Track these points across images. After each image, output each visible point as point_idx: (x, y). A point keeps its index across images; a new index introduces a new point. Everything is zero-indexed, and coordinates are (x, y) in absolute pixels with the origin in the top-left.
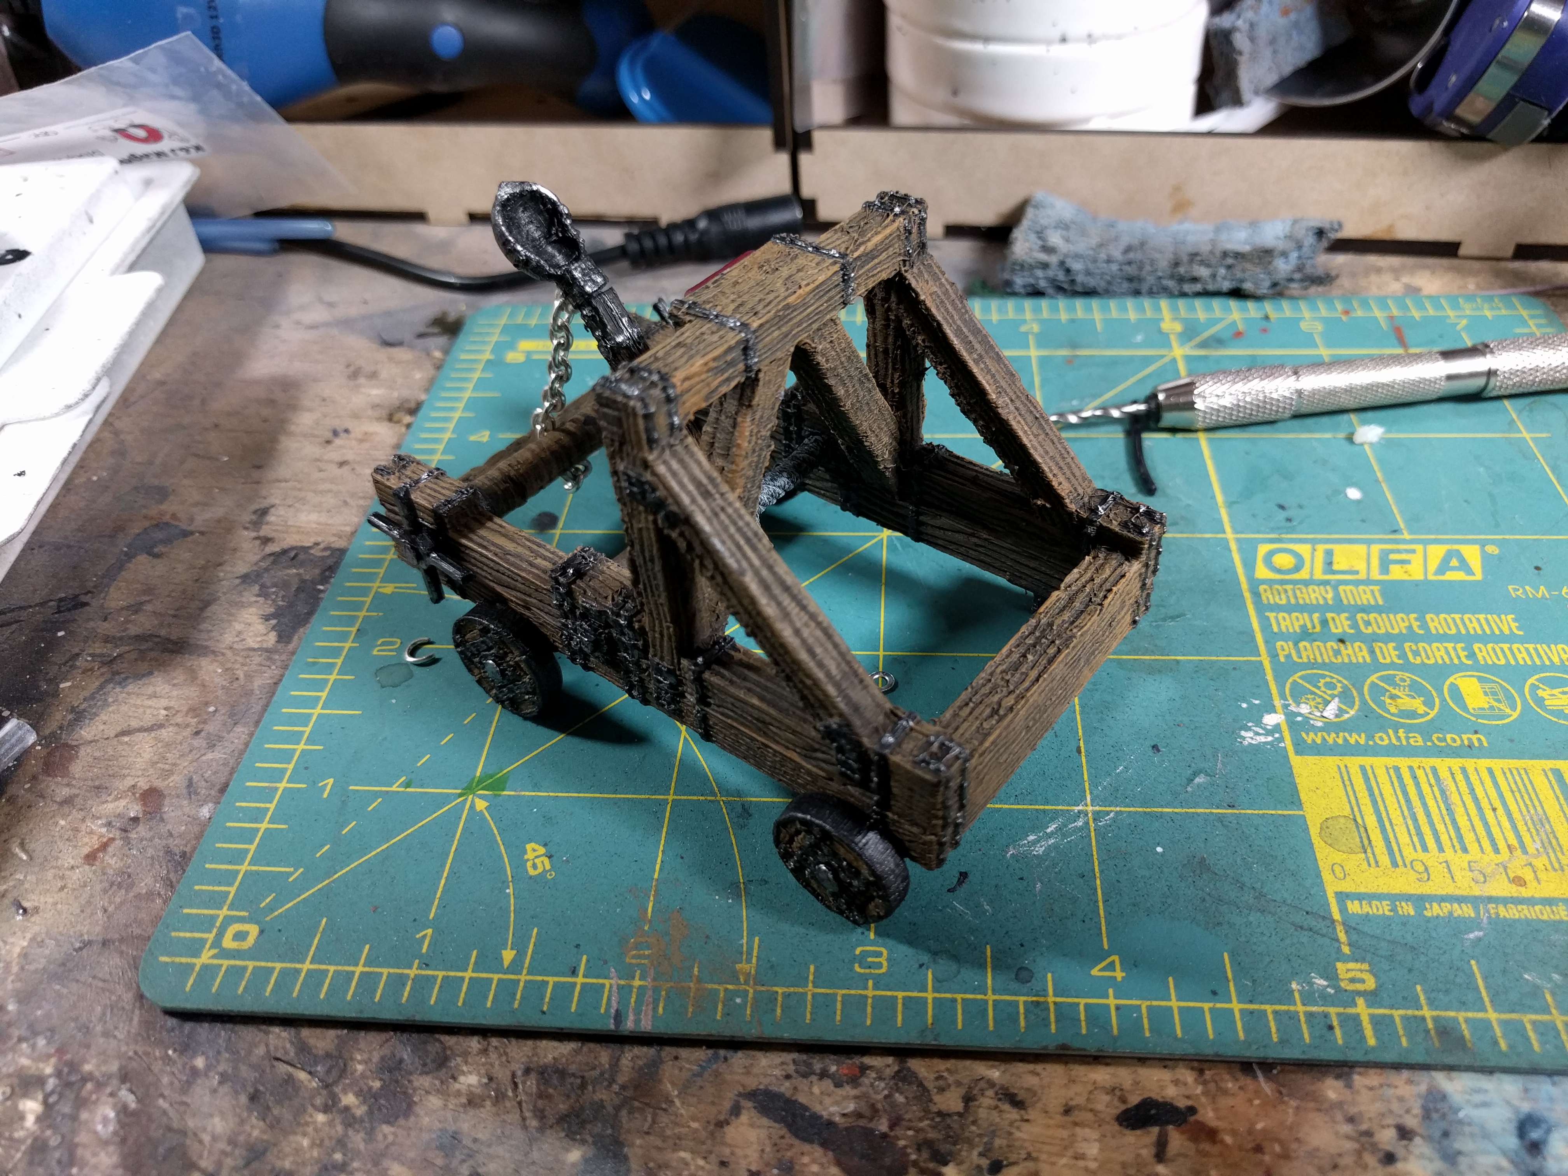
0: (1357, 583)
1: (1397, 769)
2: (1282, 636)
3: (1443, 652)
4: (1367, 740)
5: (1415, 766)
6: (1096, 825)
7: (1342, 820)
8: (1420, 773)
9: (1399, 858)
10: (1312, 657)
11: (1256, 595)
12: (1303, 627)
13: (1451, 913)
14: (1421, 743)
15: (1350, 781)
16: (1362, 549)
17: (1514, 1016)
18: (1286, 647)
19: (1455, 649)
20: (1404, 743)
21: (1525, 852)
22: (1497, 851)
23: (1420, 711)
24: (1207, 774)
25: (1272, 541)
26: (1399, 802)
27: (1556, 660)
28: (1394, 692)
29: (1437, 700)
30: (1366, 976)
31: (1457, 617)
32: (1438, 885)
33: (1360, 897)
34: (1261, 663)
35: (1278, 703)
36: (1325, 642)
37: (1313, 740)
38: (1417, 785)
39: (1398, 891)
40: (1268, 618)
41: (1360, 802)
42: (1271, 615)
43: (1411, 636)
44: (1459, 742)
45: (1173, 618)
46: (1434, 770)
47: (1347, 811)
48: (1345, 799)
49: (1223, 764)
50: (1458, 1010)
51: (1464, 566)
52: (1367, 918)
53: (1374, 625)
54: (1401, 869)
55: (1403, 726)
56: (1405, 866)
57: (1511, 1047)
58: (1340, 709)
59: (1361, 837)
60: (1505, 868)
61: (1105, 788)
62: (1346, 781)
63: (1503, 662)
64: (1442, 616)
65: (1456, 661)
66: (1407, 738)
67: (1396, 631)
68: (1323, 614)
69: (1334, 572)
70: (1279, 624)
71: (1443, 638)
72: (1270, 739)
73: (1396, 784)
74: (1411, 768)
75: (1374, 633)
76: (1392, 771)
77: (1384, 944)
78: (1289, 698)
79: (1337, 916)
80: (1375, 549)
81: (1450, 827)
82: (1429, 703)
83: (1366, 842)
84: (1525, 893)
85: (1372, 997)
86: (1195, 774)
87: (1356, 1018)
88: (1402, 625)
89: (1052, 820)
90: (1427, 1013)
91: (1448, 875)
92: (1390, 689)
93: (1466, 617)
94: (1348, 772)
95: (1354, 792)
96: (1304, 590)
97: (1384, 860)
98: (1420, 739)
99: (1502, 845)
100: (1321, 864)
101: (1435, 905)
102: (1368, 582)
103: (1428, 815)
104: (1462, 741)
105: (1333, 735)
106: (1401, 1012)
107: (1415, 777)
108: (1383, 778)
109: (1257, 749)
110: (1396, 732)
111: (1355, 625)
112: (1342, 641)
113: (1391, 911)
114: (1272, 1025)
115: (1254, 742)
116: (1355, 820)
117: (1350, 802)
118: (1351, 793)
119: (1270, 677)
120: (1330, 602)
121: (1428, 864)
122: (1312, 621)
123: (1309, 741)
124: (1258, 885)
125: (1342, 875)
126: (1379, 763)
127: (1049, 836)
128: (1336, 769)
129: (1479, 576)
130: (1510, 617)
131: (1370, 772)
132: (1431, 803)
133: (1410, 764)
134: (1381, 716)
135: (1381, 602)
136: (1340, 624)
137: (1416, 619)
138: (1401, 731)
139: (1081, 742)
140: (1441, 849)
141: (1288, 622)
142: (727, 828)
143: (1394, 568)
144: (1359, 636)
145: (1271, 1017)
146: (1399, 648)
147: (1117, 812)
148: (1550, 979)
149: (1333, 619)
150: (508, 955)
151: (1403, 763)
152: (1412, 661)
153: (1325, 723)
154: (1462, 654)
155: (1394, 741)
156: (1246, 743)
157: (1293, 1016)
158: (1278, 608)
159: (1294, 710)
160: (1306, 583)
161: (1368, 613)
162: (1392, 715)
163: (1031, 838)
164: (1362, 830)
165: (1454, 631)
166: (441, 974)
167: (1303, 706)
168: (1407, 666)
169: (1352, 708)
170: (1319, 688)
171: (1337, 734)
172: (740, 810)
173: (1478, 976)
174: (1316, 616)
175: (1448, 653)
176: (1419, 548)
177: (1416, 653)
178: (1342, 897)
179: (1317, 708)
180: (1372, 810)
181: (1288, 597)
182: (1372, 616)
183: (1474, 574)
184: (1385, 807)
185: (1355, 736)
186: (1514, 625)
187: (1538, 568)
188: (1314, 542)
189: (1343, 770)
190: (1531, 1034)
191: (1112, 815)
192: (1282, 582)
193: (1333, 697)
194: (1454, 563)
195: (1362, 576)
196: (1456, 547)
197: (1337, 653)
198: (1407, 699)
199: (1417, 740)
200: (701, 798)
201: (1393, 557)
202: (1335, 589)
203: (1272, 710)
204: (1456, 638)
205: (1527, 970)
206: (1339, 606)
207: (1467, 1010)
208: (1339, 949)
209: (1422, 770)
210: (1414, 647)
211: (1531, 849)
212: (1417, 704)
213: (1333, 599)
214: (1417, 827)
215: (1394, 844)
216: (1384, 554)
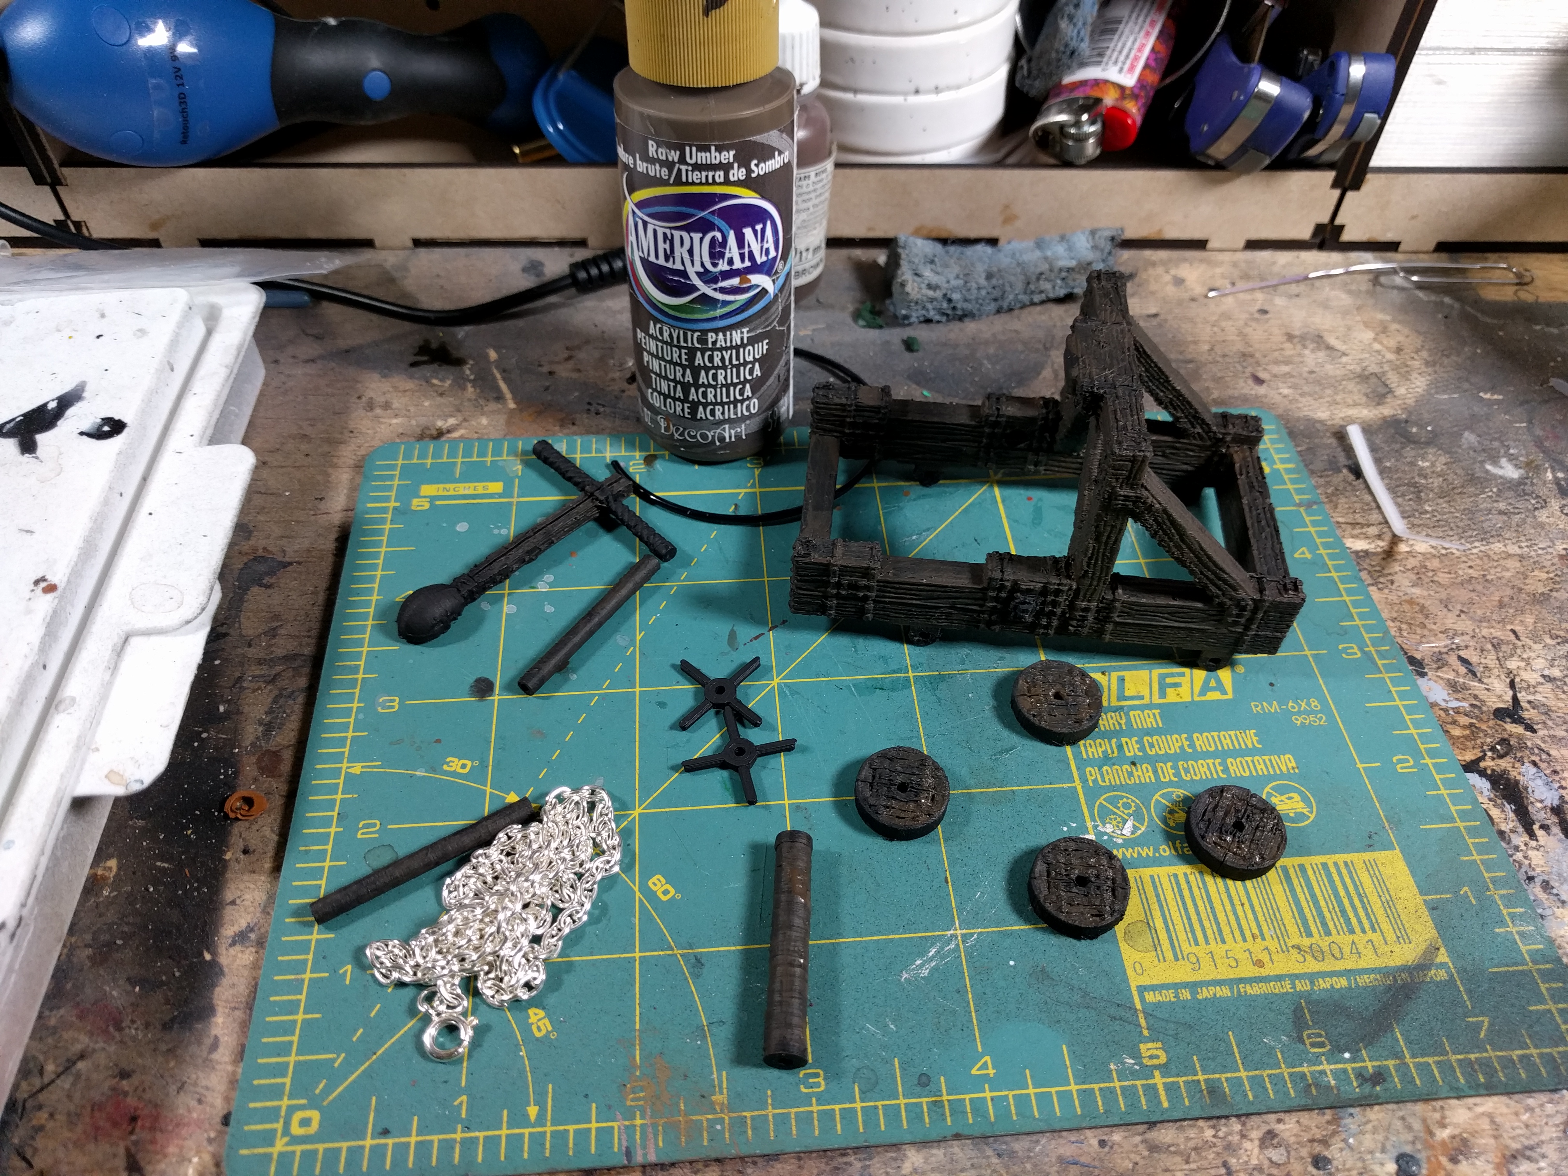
0: (1142, 708)
1: (1176, 876)
2: (1090, 762)
4: (1154, 854)
5: (1189, 873)
6: (965, 947)
7: (1139, 925)
8: (1192, 878)
9: (1179, 953)
10: (1112, 780)
12: (1105, 752)
13: (1215, 995)
15: (1144, 889)
16: (1145, 674)
17: (1257, 1072)
18: (1093, 773)
19: (1214, 764)
20: (1181, 853)
21: (1264, 939)
22: (1245, 940)
27: (1284, 769)
30: (1160, 1053)
31: (1215, 734)
32: (1207, 973)
33: (1153, 988)
34: (1075, 788)
35: (1090, 824)
36: (1121, 766)
39: (1179, 981)
40: (1079, 746)
42: (1081, 743)
43: (1182, 755)
45: (1007, 751)
47: (1142, 917)
48: (1141, 907)
50: (1221, 1073)
51: (1221, 686)
52: (1158, 1005)
53: (1157, 747)
54: (1181, 962)
56: (1183, 959)
57: (1255, 1097)
58: (1134, 826)
59: (1152, 937)
60: (1250, 953)
61: (968, 912)
62: (1141, 891)
63: (1247, 774)
64: (1205, 734)
65: (1215, 776)
67: (1172, 752)
68: (1119, 740)
69: (1127, 699)
70: (1087, 751)
71: (1206, 755)
73: (1176, 890)
75: (1157, 754)
76: (1172, 878)
77: (1172, 1025)
78: (1098, 820)
79: (1139, 1006)
81: (1213, 923)
83: (1156, 941)
84: (1264, 972)
85: (1165, 1069)
87: (1154, 1087)
88: (1177, 745)
89: (933, 944)
90: (1201, 1077)
91: (1212, 964)
92: (1169, 804)
93: (1222, 733)
94: (1142, 882)
95: (1147, 898)
96: (1105, 717)
97: (1169, 955)
99: (1248, 934)
100: (1126, 963)
101: (1204, 989)
102: (1150, 706)
103: (1198, 914)
105: (1130, 850)
106: (1184, 1079)
107: (1188, 882)
108: (1166, 885)
111: (1142, 749)
112: (1134, 763)
113: (1175, 997)
114: (1099, 1099)
116: (1148, 924)
117: (1144, 908)
118: (1144, 900)
119: (1083, 801)
120: (1124, 728)
121: (1199, 955)
122: (1111, 746)
124: (1084, 986)
125: (1140, 971)
126: (1163, 873)
127: (931, 959)
129: (1230, 696)
130: (1253, 731)
131: (1157, 880)
132: (1200, 903)
133: (1185, 871)
134: (1164, 830)
135: (1161, 725)
136: (1132, 748)
137: (1187, 739)
138: (1178, 842)
139: (948, 873)
140: (1207, 942)
141: (1094, 749)
142: (686, 979)
143: (1170, 691)
144: (1147, 758)
145: (1097, 1093)
146: (1175, 767)
147: (980, 934)
148: (1280, 1041)
149: (1127, 743)
150: (533, 1111)
151: (1180, 870)
152: (1184, 778)
153: (1124, 840)
154: (1219, 768)
155: (1173, 852)
157: (1112, 1091)
159: (1103, 830)
160: (1106, 710)
161: (1151, 736)
162: (1171, 828)
163: (918, 962)
164: (1153, 931)
165: (1213, 749)
166: (481, 1135)
167: (1108, 825)
168: (1181, 783)
169: (1143, 825)
170: (1118, 808)
171: (1133, 849)
172: (693, 960)
173: (1234, 1043)
174: (1114, 741)
175: (1209, 768)
176: (1187, 670)
177: (1187, 771)
178: (1142, 989)
179: (1118, 826)
182: (1155, 738)
183: (1226, 694)
184: (1169, 910)
185: (1146, 849)
186: (1255, 739)
187: (1272, 684)
188: (1109, 670)
189: (1138, 880)
190: (1268, 1085)
191: (975, 936)
193: (1129, 815)
194: (1213, 683)
195: (1146, 701)
197: (1131, 774)
198: (1181, 814)
200: (662, 953)
201: (1169, 680)
202: (1127, 714)
203: (1086, 832)
204: (1215, 755)
205: (1266, 1036)
206: (1130, 731)
207: (1227, 1072)
208: (1141, 1032)
209: (1193, 875)
210: (1185, 765)
211: (1267, 936)
213: (1126, 724)
214: (1191, 925)
215: (1175, 941)
216: (1162, 678)
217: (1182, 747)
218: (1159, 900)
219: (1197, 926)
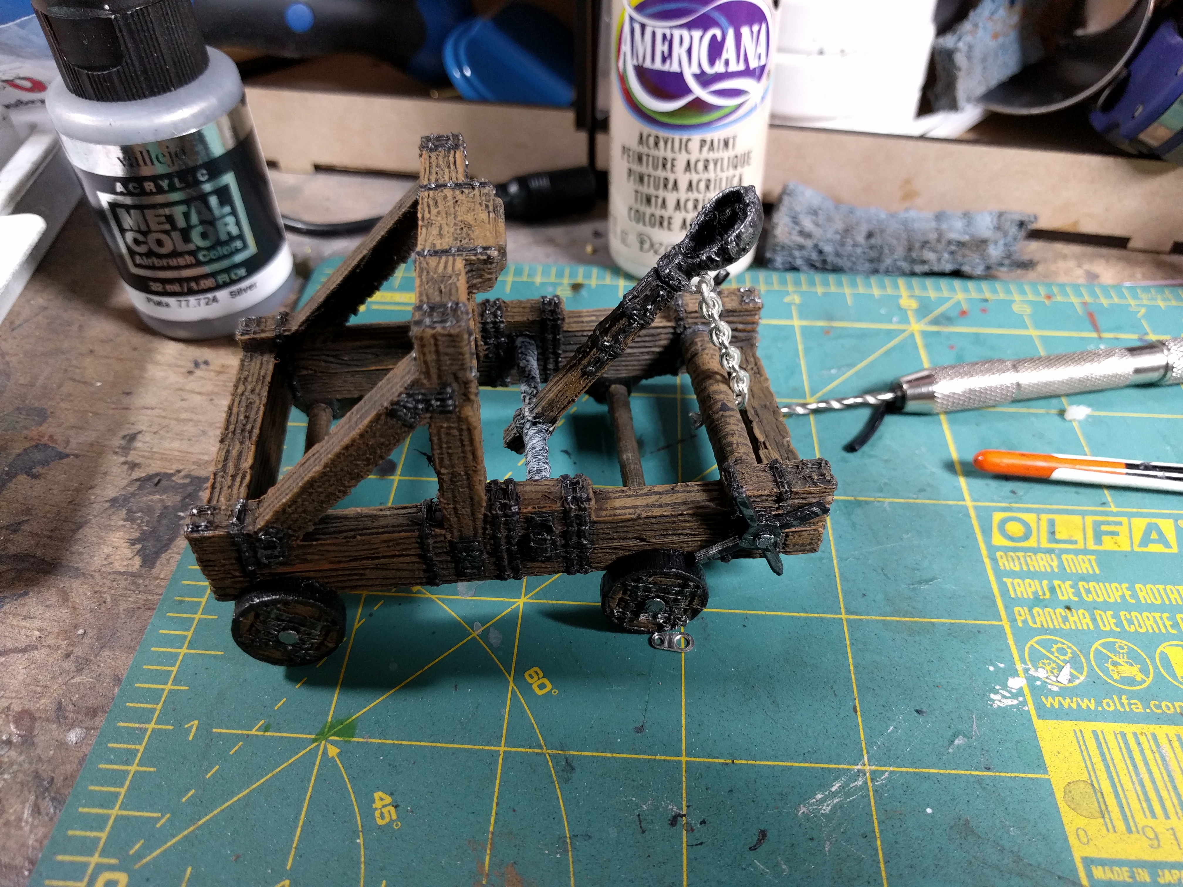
0: (1077, 552)
1: (1124, 735)
2: (1018, 602)
3: (1152, 621)
4: (1097, 706)
5: (1138, 733)
6: (874, 785)
7: (1082, 785)
8: (1143, 739)
9: (1132, 824)
10: (1044, 623)
11: (994, 560)
12: (1035, 593)
14: (1141, 710)
15: (1086, 745)
16: (1077, 519)
18: (1022, 613)
19: (1161, 618)
20: (1128, 709)
23: (1138, 679)
24: (965, 737)
25: (1004, 510)
26: (1127, 768)
28: (1116, 659)
29: (1151, 667)
31: (1161, 587)
32: (1168, 852)
33: (1103, 863)
34: (1002, 627)
35: (1019, 667)
36: (1054, 609)
37: (1052, 705)
38: (1142, 751)
39: (1132, 858)
40: (1005, 584)
41: (1096, 766)
42: (1008, 581)
43: (1125, 605)
44: (1172, 710)
45: (927, 582)
46: (1154, 736)
47: (1085, 777)
48: (1083, 764)
49: (979, 727)
51: (1163, 540)
52: (1110, 884)
53: (1094, 593)
54: (1135, 836)
55: (1125, 692)
56: (1138, 832)
58: (1071, 674)
59: (1099, 802)
61: (879, 747)
62: (1083, 747)
64: (1149, 586)
65: (1163, 631)
66: (1130, 705)
67: (1112, 600)
68: (1051, 582)
69: (1057, 541)
70: (1015, 590)
71: (1151, 608)
72: (1015, 702)
73: (1124, 750)
74: (1135, 734)
75: (1094, 601)
76: (1119, 736)
78: (1029, 663)
79: (1085, 881)
80: (1089, 519)
81: (1173, 794)
82: (1145, 671)
83: (1103, 807)
86: (955, 736)
88: (1118, 594)
89: (836, 779)
91: (1175, 842)
92: (1112, 655)
93: (1168, 587)
94: (1083, 737)
95: (1089, 756)
96: (1034, 558)
97: (1120, 825)
98: (1140, 706)
100: (1067, 828)
101: (1166, 872)
102: (1085, 552)
103: (1153, 781)
104: (1175, 708)
105: (1068, 700)
107: (1139, 744)
108: (1112, 743)
109: (1005, 711)
110: (1120, 699)
111: (1077, 593)
112: (1068, 608)
113: (1130, 877)
115: (1002, 705)
116: (1092, 785)
117: (1087, 767)
118: (1087, 758)
119: (1011, 641)
120: (1056, 570)
121: (1158, 830)
122: (1042, 587)
123: (1049, 706)
124: (1016, 849)
125: (1085, 840)
126: (1109, 728)
127: (834, 795)
128: (1073, 734)
129: (1175, 550)
131: (1101, 737)
132: (1154, 770)
133: (1133, 730)
134: (1106, 682)
135: (1097, 572)
136: (1066, 592)
137: (1128, 589)
138: (1124, 697)
139: (857, 701)
140: (1167, 817)
141: (1022, 588)
142: (553, 782)
143: (1106, 539)
144: (1082, 604)
146: (1116, 616)
147: (891, 772)
149: (1060, 586)
151: (1128, 728)
152: (1128, 629)
154: (1168, 623)
155: (1119, 707)
156: (995, 706)
158: (1013, 574)
159: (1035, 674)
160: (1035, 551)
161: (1088, 582)
162: (1115, 681)
163: (819, 796)
164: (1099, 794)
165: (1159, 601)
167: (1040, 670)
168: (1123, 634)
169: (1082, 674)
170: (1052, 653)
171: (1071, 699)
172: (563, 763)
174: (1045, 583)
175: (1156, 622)
176: (1124, 520)
177: (1130, 622)
178: (1089, 862)
179: (1052, 672)
180: (1106, 776)
181: (1020, 564)
182: (1092, 584)
183: (1171, 547)
184: (1117, 772)
185: (1086, 701)
188: (1038, 512)
189: (1079, 734)
191: (886, 774)
192: (1015, 550)
193: (1066, 662)
194: (1154, 536)
195: (1080, 546)
196: (1154, 520)
197: (1065, 619)
198: (1126, 667)
199: (1138, 707)
200: (529, 750)
201: (1104, 528)
202: (1059, 558)
203: (1015, 674)
204: (1162, 608)
206: (1063, 574)
209: (1144, 737)
210: (1128, 616)
212: (1134, 671)
213: (1058, 567)
214: (1145, 794)
215: (1127, 809)
216: (1097, 526)
217: (1123, 597)
218: (1104, 760)
219: (1152, 795)
